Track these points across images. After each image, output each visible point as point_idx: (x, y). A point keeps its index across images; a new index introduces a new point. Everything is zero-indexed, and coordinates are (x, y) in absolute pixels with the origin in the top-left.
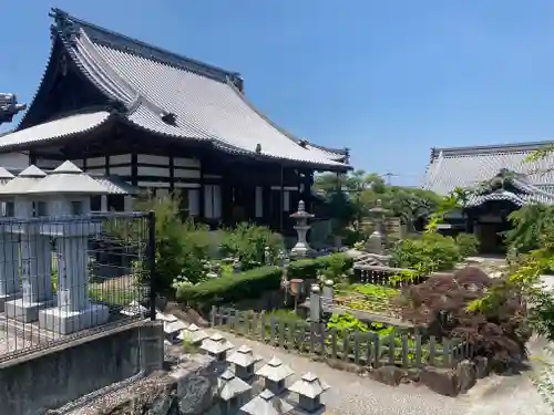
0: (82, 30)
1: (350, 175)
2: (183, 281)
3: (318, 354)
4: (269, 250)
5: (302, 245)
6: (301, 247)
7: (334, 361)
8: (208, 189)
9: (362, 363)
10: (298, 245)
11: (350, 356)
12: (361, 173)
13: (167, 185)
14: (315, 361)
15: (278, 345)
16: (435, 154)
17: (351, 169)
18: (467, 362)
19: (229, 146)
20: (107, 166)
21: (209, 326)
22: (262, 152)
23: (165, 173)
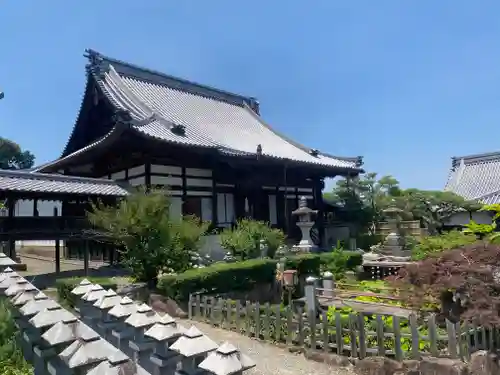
0: (112, 67)
1: (362, 177)
2: (168, 272)
3: (296, 343)
4: (263, 243)
5: (307, 242)
6: (305, 243)
7: (313, 352)
8: (220, 197)
9: (347, 353)
10: (302, 242)
11: (332, 345)
12: (373, 176)
13: (181, 193)
14: (291, 351)
15: (253, 335)
16: (456, 162)
17: (362, 171)
18: (484, 352)
19: (233, 151)
20: (127, 178)
21: (186, 317)
22: (263, 152)
23: (179, 182)
